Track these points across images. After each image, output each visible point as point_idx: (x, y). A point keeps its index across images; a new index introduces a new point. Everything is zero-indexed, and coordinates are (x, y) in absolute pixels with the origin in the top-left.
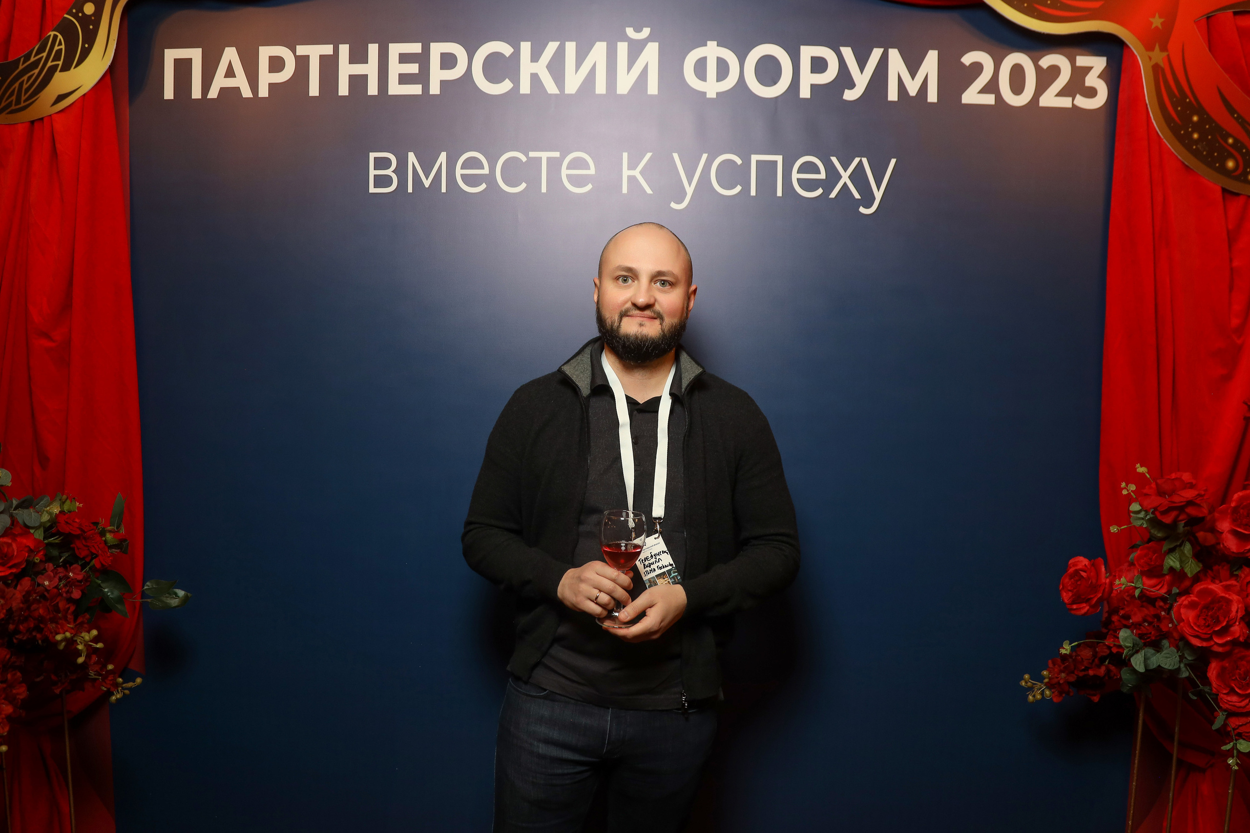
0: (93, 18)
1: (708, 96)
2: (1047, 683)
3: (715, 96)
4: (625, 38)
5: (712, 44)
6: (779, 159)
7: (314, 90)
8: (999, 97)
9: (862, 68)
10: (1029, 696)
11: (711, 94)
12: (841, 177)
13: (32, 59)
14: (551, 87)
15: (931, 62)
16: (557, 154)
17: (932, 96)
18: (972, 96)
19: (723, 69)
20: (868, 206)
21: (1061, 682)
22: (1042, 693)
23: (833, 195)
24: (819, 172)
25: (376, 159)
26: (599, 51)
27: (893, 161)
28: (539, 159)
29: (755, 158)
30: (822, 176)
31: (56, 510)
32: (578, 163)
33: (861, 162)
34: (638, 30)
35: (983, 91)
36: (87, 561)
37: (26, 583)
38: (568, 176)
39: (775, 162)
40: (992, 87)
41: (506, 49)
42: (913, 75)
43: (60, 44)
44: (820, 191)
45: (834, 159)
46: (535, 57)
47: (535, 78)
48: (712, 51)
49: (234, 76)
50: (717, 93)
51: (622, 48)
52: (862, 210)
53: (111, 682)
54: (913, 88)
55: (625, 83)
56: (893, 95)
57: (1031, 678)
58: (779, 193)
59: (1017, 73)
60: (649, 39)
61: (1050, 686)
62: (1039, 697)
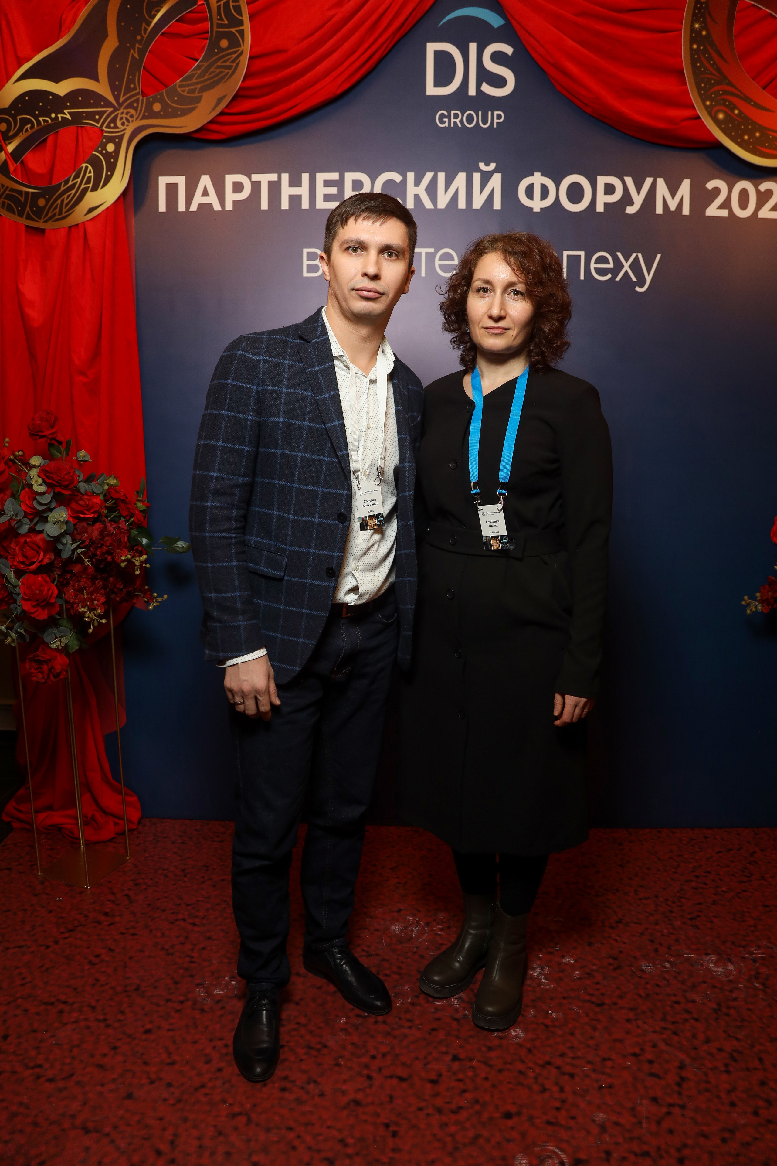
0: (113, 154)
1: (535, 210)
2: (760, 600)
3: (539, 210)
4: (479, 170)
5: (537, 175)
6: (582, 254)
7: (264, 205)
8: (731, 212)
9: (639, 191)
10: (748, 610)
11: (537, 209)
12: (623, 266)
13: (70, 183)
14: (428, 204)
15: (685, 187)
16: (432, 250)
17: (686, 211)
18: (713, 211)
19: (545, 192)
20: (642, 286)
21: (769, 598)
22: (756, 607)
23: (618, 279)
24: (608, 263)
25: (308, 253)
26: (461, 178)
27: (659, 256)
28: (420, 253)
29: (566, 253)
30: (611, 265)
31: (113, 482)
32: (447, 257)
33: (637, 256)
34: (487, 165)
35: (721, 207)
36: (128, 519)
37: (98, 525)
38: (440, 265)
39: (580, 256)
40: (726, 205)
41: (397, 177)
42: (673, 196)
43: (90, 172)
44: (609, 276)
45: (619, 255)
46: (417, 183)
47: (417, 197)
48: (537, 179)
49: (208, 195)
50: (541, 209)
51: (477, 177)
52: (638, 289)
53: (149, 596)
54: (673, 205)
55: (478, 202)
56: (659, 210)
57: (749, 599)
58: (582, 277)
59: (744, 195)
60: (495, 171)
61: (762, 602)
62: (754, 609)
